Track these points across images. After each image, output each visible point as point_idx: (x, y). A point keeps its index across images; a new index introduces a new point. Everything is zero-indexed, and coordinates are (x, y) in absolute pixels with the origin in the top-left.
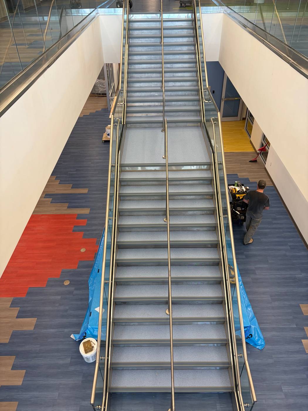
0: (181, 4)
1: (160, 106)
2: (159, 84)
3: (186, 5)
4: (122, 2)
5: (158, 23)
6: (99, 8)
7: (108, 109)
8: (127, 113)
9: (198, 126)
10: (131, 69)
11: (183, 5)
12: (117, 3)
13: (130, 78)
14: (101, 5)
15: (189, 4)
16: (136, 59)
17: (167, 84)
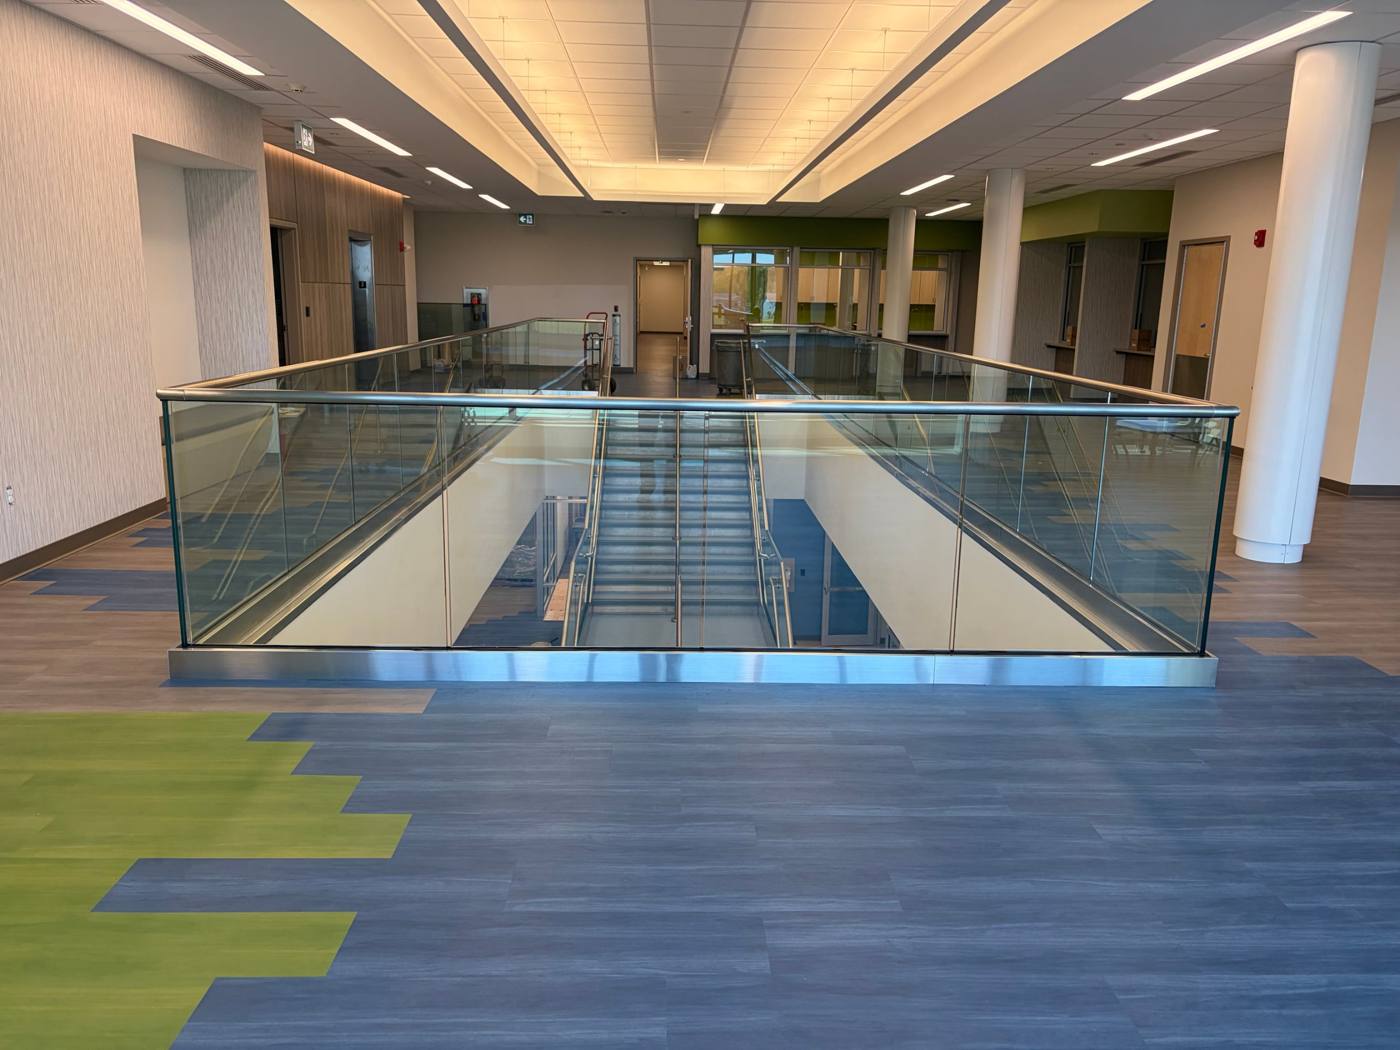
0: (721, 390)
1: (669, 573)
2: (670, 531)
3: (733, 391)
4: (597, 382)
5: (672, 420)
6: (547, 389)
7: (535, 611)
8: (594, 584)
9: (751, 615)
10: (607, 502)
11: (724, 391)
12: (584, 383)
13: (605, 518)
14: (551, 383)
15: (737, 391)
16: (620, 483)
17: (685, 532)
